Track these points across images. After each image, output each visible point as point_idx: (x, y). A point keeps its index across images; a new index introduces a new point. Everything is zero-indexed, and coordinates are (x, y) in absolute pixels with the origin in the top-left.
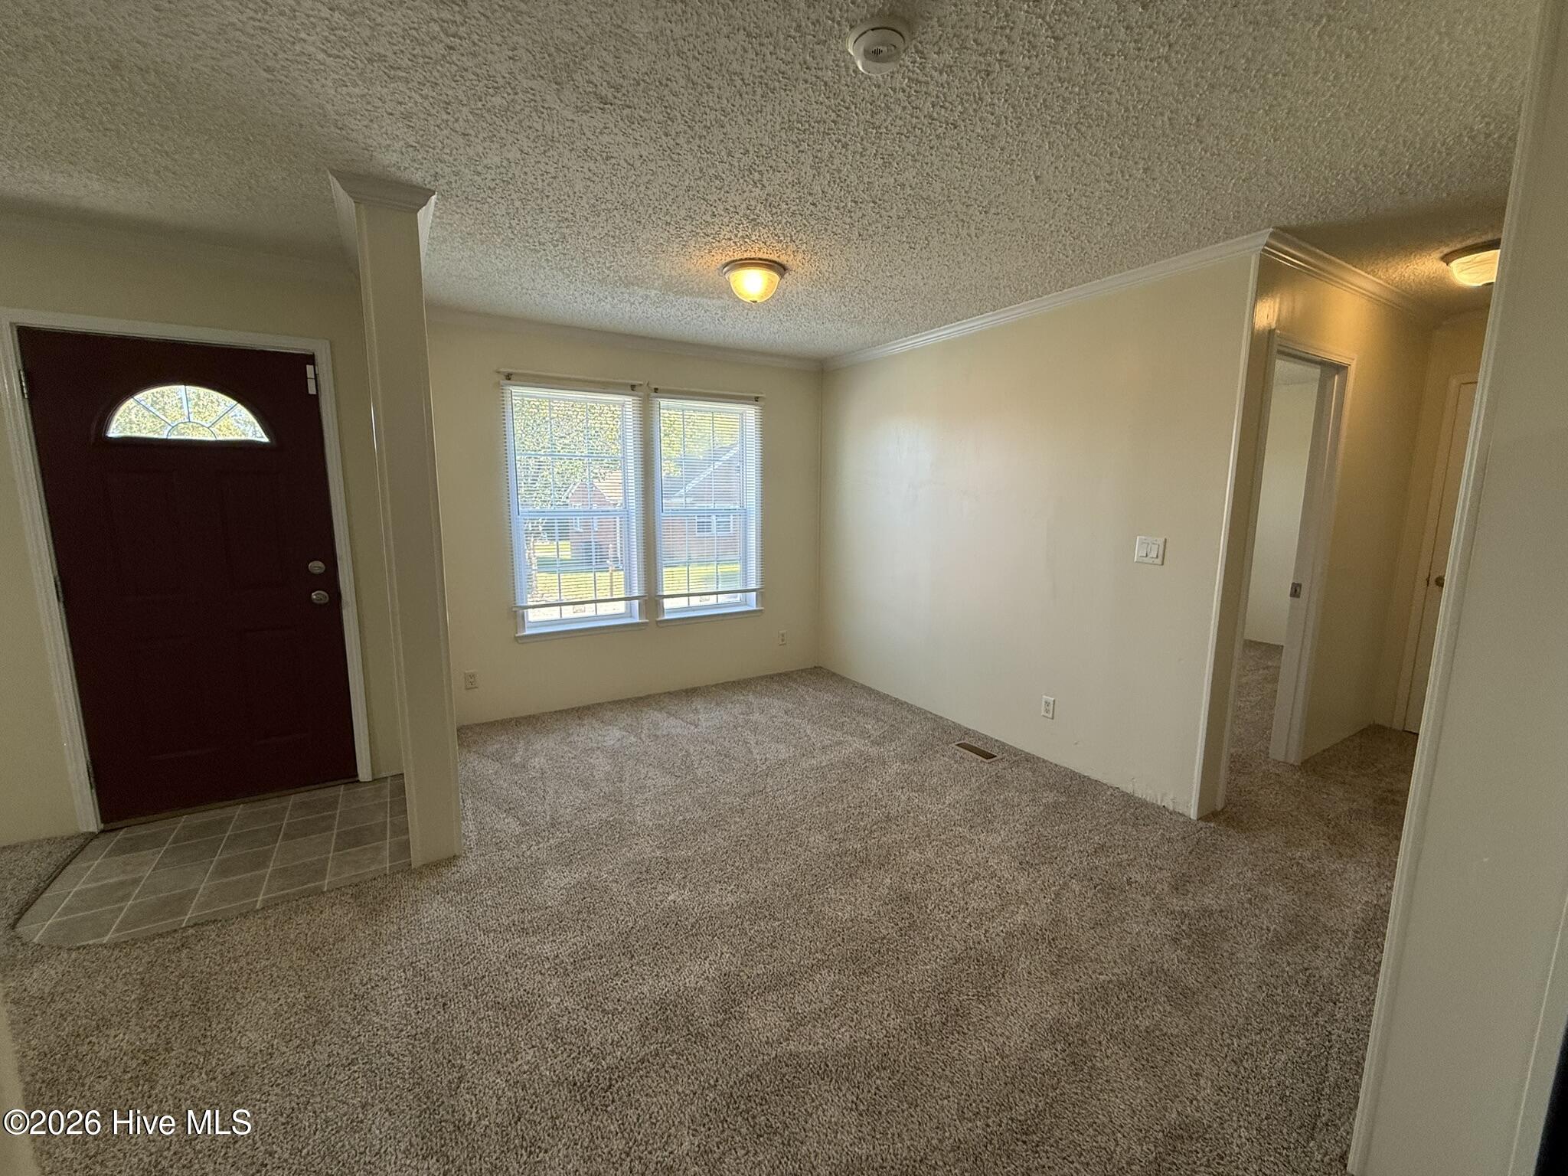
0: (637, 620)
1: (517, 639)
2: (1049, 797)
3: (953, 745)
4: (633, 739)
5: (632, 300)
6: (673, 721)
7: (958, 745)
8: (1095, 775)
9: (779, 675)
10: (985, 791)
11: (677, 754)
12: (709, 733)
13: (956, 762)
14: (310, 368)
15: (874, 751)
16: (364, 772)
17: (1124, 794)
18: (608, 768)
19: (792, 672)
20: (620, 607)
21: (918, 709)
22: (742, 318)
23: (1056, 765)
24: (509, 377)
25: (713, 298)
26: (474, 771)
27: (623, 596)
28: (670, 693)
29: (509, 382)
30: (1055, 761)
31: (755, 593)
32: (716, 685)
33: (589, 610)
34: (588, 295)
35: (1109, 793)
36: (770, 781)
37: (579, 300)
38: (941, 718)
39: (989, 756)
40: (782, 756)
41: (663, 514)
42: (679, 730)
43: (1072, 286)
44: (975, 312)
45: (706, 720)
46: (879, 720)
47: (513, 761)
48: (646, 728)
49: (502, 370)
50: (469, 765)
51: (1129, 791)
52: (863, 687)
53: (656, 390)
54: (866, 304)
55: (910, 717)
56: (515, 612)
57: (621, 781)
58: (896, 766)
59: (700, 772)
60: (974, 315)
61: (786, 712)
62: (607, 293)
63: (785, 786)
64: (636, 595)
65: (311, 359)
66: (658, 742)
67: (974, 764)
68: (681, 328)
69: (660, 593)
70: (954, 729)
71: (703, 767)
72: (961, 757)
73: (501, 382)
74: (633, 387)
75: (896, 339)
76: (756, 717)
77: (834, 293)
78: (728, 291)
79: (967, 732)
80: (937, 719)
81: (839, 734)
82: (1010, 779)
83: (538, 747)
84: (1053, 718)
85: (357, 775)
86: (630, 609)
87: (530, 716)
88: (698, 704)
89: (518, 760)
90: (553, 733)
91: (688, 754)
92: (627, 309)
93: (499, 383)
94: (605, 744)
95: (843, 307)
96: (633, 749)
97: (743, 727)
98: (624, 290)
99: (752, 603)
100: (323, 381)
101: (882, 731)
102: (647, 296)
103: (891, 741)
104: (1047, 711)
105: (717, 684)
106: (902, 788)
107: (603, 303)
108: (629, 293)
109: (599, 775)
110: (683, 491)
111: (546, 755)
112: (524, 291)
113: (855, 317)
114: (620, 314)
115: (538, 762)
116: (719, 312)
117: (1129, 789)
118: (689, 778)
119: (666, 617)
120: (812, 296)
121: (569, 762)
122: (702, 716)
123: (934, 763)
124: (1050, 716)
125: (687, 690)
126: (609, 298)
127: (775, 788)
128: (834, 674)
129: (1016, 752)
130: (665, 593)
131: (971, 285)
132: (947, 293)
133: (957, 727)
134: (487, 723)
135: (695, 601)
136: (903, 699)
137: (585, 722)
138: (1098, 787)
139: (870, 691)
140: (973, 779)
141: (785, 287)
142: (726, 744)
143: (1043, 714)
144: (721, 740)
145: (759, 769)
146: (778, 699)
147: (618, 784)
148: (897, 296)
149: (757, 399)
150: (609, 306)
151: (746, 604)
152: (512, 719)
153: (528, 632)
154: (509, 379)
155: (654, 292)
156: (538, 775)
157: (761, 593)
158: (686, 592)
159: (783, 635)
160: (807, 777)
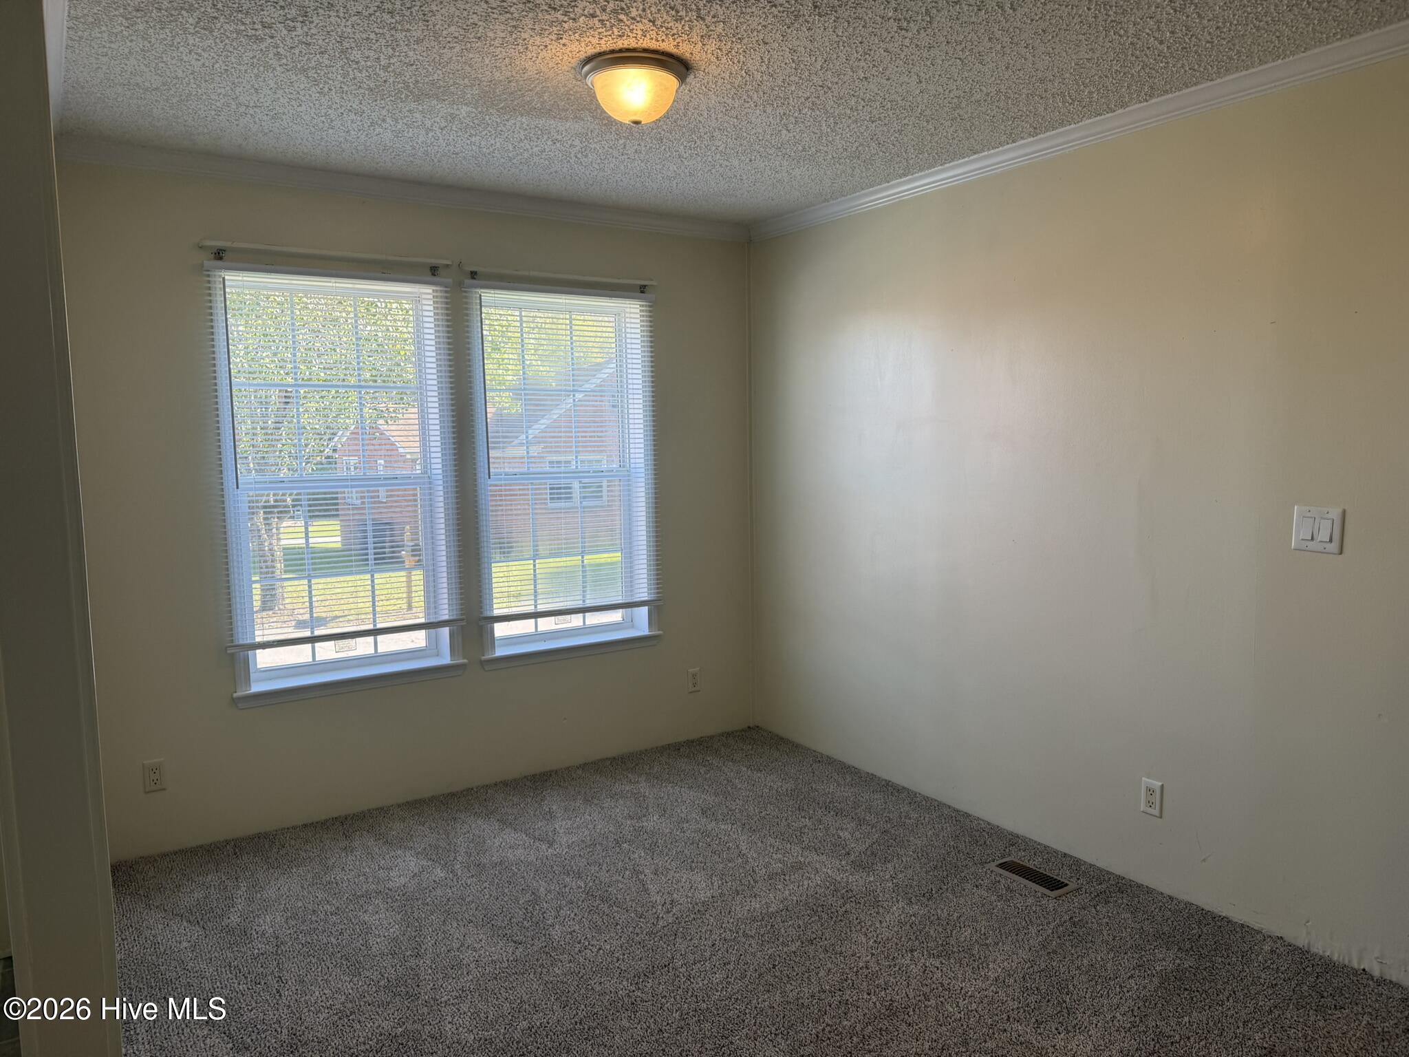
0: (446, 659)
1: (235, 701)
2: (1165, 960)
3: (993, 866)
4: (439, 873)
5: (428, 123)
6: (509, 836)
7: (1001, 866)
8: (1238, 914)
9: (690, 743)
10: (1055, 952)
11: (517, 900)
12: (573, 857)
13: (1000, 897)
15: (857, 881)
17: (1293, 949)
18: (395, 930)
19: (712, 737)
20: (418, 639)
21: (926, 799)
22: (615, 153)
23: (1171, 898)
24: (219, 255)
25: (567, 119)
26: (156, 944)
27: (422, 620)
28: (505, 784)
29: (219, 263)
30: (1167, 891)
31: (646, 608)
32: (584, 766)
33: (363, 647)
34: (352, 116)
35: (1267, 948)
36: (682, 945)
37: (337, 123)
38: (967, 815)
39: (1053, 884)
40: (702, 896)
41: (490, 482)
42: (519, 852)
43: (1166, 92)
44: (1003, 138)
45: (569, 832)
46: (861, 822)
47: (226, 921)
48: (462, 850)
49: (208, 243)
50: (147, 933)
51: (1301, 941)
52: (830, 761)
53: (473, 275)
54: (824, 127)
55: (914, 815)
56: (232, 655)
57: (418, 956)
58: (896, 910)
59: (556, 932)
60: (1001, 144)
61: (704, 812)
62: (384, 112)
63: (707, 954)
64: (446, 617)
66: (484, 878)
67: (1030, 901)
68: (513, 170)
69: (489, 614)
70: (990, 835)
71: (562, 924)
72: (1008, 888)
73: (206, 263)
74: (434, 270)
75: (872, 186)
76: (653, 822)
77: (769, 109)
78: (590, 106)
79: (1013, 840)
80: (960, 819)
81: (796, 849)
82: (1095, 926)
83: (271, 893)
84: (1161, 817)
86: (433, 643)
87: (259, 836)
88: (554, 802)
89: (234, 919)
90: (298, 866)
91: (536, 900)
92: (421, 139)
93: (202, 265)
94: (391, 885)
95: (784, 132)
96: (439, 892)
97: (630, 842)
98: (413, 105)
99: (640, 622)
101: (868, 842)
102: (453, 116)
103: (886, 861)
104: (1150, 804)
105: (585, 764)
106: (912, 951)
107: (378, 130)
108: (422, 112)
109: (378, 944)
110: (524, 437)
111: (285, 910)
112: (242, 109)
113: (804, 150)
114: (408, 147)
115: (269, 922)
116: (577, 142)
117: (1299, 936)
118: (538, 944)
119: (499, 652)
120: (734, 113)
121: (326, 921)
122: (560, 825)
123: (962, 901)
124: (1156, 812)
125: (534, 776)
126: (388, 120)
127: (691, 958)
128: (782, 739)
129: (1099, 876)
130: (497, 612)
131: (999, 91)
132: (958, 107)
133: (996, 832)
134: (181, 851)
135: (546, 624)
136: (899, 779)
137: (356, 844)
138: (1248, 938)
139: (844, 769)
140: (1033, 930)
141: (687, 98)
142: (603, 875)
143: (1142, 808)
144: (594, 869)
145: (661, 923)
146: (690, 788)
147: (412, 962)
148: (875, 112)
149: (643, 289)
150: (389, 135)
151: (633, 627)
152: (227, 842)
153: (256, 688)
154: (221, 259)
155: (464, 110)
156: (270, 948)
157: (656, 607)
158: (531, 609)
159: (694, 676)
160: (745, 935)
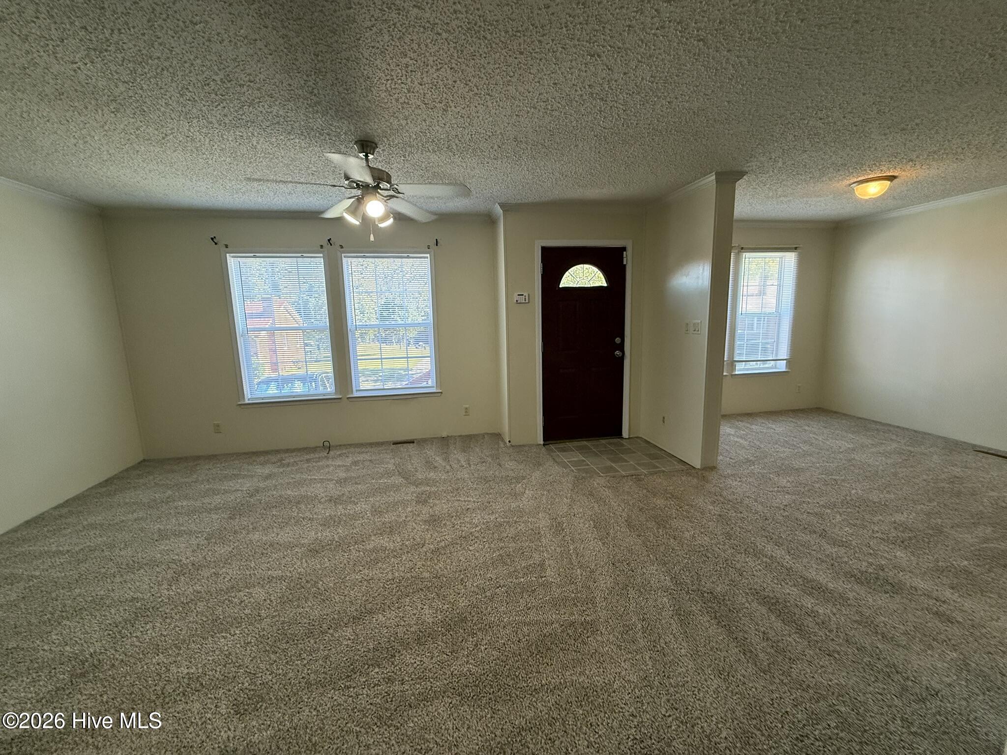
9: (797, 410)
14: (625, 253)
16: (625, 434)
19: (804, 409)
28: (737, 414)
31: (785, 361)
52: (865, 419)
53: (742, 248)
65: (624, 249)
85: (621, 435)
99: (782, 367)
100: (628, 259)
119: (736, 373)
125: (746, 414)
128: (835, 412)
149: (796, 248)
151: (776, 368)
157: (789, 362)
159: (799, 387)
